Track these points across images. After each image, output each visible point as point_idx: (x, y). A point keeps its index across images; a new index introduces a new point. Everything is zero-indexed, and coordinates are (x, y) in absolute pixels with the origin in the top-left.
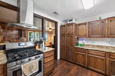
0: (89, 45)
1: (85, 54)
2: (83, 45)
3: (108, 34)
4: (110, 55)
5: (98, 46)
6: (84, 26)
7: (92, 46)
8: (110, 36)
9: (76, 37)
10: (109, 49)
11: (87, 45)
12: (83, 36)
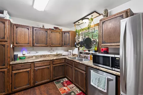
0: (32, 57)
1: (31, 69)
2: (24, 58)
3: (50, 43)
4: (53, 62)
5: (41, 56)
6: (26, 30)
7: (36, 57)
8: (51, 45)
9: (12, 45)
10: (50, 57)
11: (29, 57)
12: (26, 44)
